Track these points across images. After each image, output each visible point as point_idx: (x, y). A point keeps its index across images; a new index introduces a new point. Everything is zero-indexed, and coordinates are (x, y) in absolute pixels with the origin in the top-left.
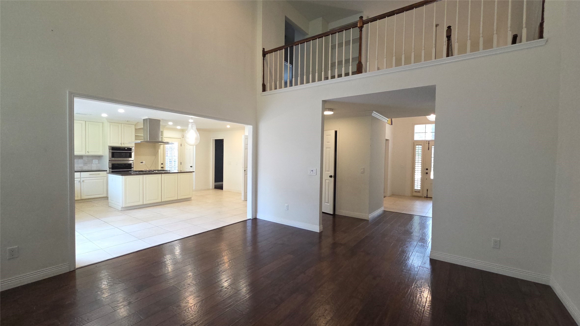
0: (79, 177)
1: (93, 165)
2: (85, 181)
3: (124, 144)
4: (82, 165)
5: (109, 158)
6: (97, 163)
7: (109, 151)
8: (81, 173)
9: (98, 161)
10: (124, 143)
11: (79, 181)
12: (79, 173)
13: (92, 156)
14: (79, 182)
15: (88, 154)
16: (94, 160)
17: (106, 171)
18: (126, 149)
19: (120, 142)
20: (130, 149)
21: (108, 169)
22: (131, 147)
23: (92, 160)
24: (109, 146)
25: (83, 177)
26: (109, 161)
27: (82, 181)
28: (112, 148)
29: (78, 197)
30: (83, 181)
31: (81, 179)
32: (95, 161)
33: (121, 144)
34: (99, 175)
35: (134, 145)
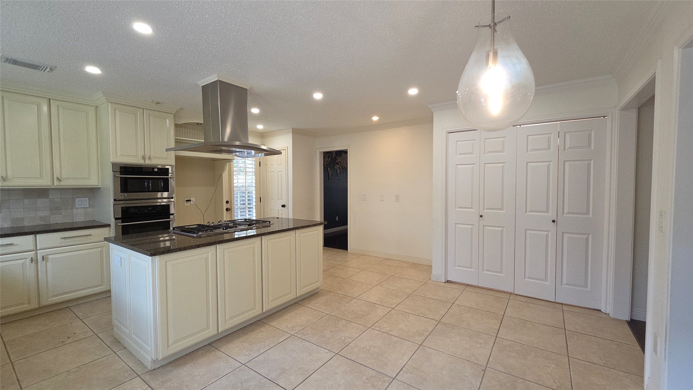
0: (32, 247)
1: (75, 211)
2: (50, 257)
3: (150, 158)
4: (46, 213)
5: (115, 194)
6: (88, 206)
7: (114, 176)
8: (38, 236)
9: (88, 202)
10: (152, 157)
11: (32, 258)
12: (31, 237)
13: (72, 189)
14: (32, 260)
15: (58, 184)
16: (77, 200)
17: (109, 226)
18: (156, 170)
19: (141, 154)
20: (165, 171)
21: (112, 222)
22: (167, 167)
23: (74, 199)
24: (114, 165)
25: (43, 247)
26: (115, 200)
27: (40, 258)
28: (121, 167)
29: (29, 303)
30: (43, 257)
31: (37, 253)
32: (81, 203)
33: (144, 158)
34: (89, 237)
35: (173, 163)
